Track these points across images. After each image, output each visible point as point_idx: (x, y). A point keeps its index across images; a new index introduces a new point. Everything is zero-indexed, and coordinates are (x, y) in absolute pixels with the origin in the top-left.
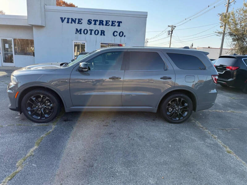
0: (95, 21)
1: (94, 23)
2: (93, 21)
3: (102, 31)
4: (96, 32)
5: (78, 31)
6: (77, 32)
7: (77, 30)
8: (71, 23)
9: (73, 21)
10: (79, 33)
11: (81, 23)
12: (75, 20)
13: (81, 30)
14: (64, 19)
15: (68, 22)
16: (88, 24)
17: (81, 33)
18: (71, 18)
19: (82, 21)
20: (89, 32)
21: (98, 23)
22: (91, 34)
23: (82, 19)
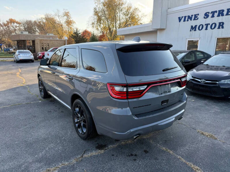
0: (213, 13)
1: (211, 16)
2: (211, 13)
3: (220, 23)
4: (213, 26)
5: (193, 28)
6: (192, 30)
7: (192, 26)
8: (188, 20)
9: (190, 18)
10: (194, 30)
11: (197, 19)
12: (191, 16)
13: (196, 26)
14: (182, 18)
15: (184, 21)
16: (204, 18)
17: (195, 30)
18: (188, 16)
19: (198, 17)
20: (205, 27)
21: (216, 14)
22: (206, 29)
23: (198, 14)
